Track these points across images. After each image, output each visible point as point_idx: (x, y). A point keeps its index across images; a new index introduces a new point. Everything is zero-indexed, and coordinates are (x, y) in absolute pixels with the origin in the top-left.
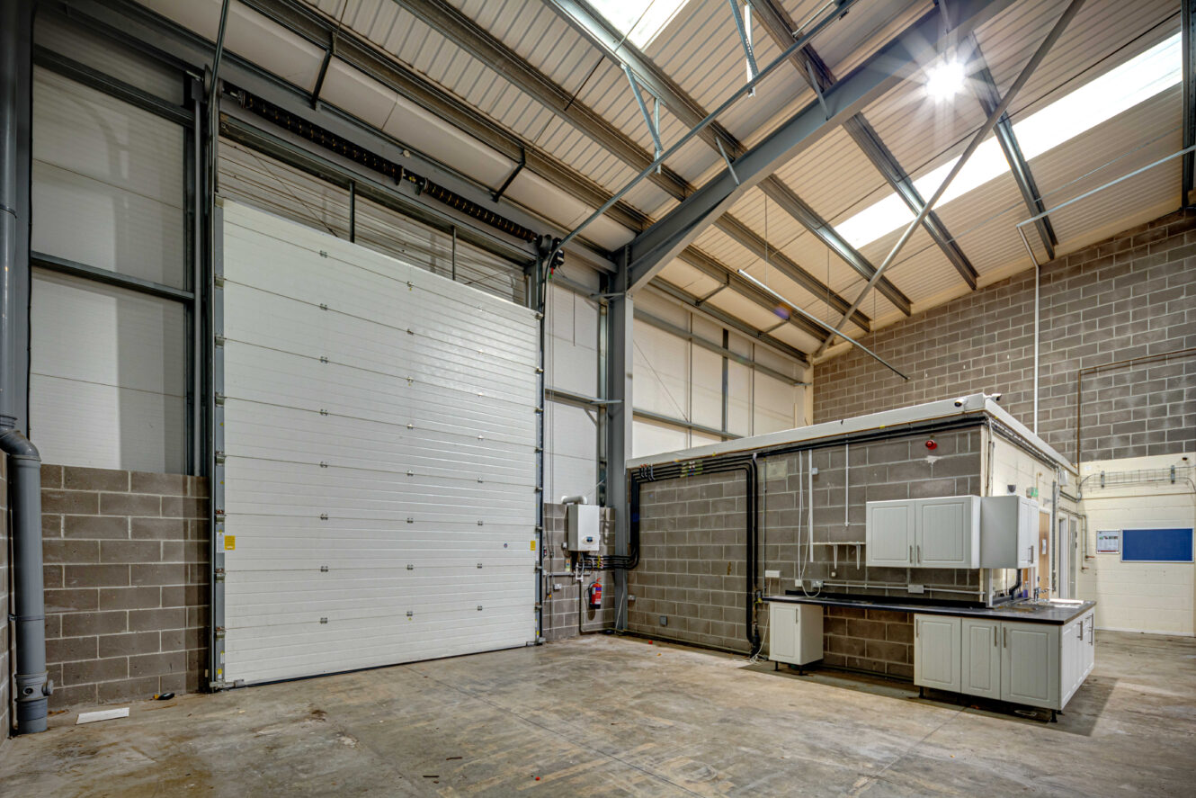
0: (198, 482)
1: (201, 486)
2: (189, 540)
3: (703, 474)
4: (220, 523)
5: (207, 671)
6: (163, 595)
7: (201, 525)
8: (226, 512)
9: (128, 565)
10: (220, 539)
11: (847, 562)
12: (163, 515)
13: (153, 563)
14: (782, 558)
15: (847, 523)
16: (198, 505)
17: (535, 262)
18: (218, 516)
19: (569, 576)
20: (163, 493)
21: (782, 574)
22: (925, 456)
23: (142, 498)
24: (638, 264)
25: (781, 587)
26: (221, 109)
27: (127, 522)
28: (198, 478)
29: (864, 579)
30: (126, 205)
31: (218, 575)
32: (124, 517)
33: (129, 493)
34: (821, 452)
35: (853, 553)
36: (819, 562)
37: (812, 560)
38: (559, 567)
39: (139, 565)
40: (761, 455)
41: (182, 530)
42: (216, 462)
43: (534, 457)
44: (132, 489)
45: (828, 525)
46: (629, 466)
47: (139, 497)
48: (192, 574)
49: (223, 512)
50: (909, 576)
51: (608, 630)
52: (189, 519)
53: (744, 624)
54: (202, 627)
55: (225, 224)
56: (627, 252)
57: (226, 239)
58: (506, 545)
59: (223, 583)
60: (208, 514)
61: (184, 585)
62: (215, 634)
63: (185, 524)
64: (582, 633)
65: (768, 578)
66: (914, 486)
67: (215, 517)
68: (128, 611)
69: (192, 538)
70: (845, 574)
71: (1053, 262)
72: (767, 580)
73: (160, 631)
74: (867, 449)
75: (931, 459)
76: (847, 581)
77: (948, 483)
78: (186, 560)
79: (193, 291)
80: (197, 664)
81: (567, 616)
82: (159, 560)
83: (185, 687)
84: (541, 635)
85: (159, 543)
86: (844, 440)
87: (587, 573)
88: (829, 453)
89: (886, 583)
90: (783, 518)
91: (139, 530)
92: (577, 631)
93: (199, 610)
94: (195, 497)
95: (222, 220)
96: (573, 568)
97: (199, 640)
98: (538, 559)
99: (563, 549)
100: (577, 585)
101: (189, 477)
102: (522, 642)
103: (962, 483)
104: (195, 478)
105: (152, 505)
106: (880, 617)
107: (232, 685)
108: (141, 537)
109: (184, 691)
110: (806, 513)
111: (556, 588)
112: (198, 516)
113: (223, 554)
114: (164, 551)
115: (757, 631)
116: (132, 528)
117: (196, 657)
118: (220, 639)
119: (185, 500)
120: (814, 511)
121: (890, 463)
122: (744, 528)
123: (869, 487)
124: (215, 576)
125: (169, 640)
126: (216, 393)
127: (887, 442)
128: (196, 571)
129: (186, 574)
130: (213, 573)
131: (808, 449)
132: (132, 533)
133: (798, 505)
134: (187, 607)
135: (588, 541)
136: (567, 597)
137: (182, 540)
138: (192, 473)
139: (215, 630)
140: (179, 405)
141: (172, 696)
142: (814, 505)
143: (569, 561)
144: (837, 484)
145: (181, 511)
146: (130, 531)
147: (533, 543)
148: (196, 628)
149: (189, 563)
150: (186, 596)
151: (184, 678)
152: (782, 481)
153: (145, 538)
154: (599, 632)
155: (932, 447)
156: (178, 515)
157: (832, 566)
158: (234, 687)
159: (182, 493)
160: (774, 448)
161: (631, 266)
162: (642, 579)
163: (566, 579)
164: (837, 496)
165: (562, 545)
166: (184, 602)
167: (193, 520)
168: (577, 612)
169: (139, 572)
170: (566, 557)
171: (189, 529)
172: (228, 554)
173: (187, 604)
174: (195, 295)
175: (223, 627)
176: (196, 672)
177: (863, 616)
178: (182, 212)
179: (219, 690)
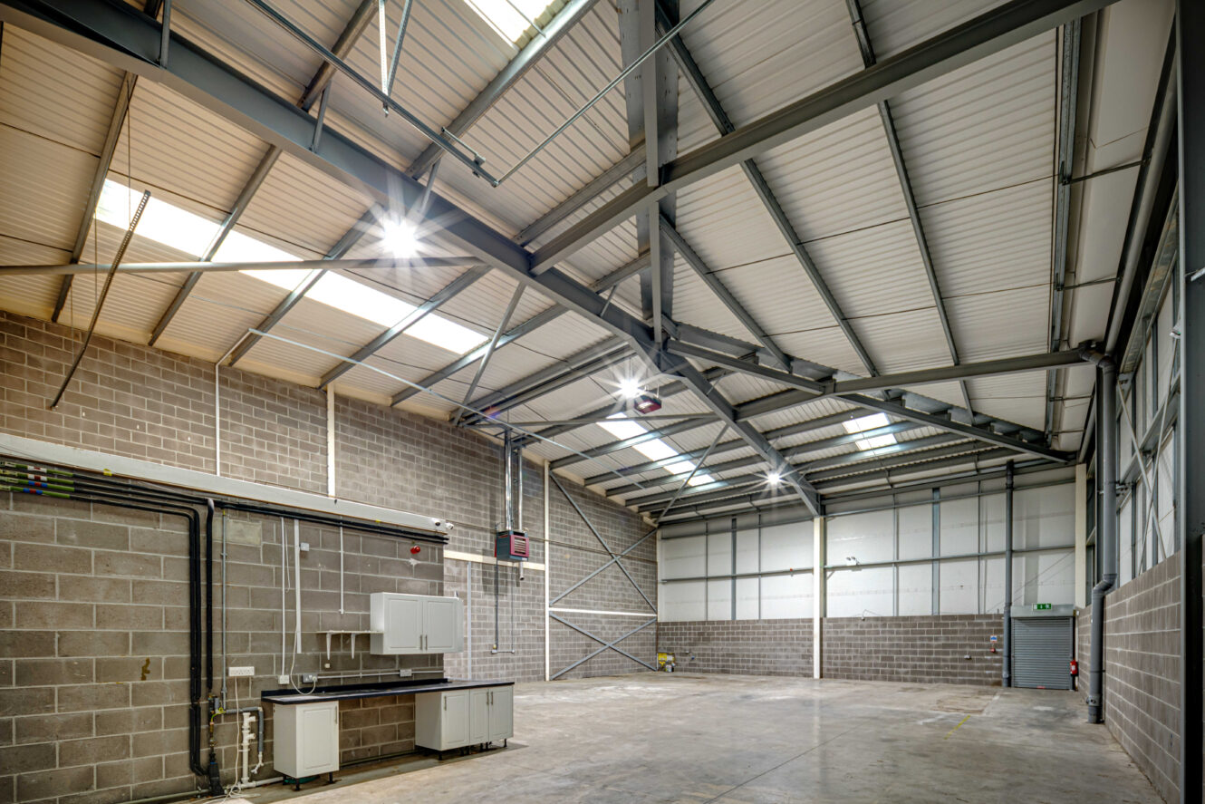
3: (72, 498)
11: (342, 652)
14: (253, 650)
15: (342, 611)
21: (257, 671)
22: (409, 558)
25: (254, 688)
29: (358, 668)
34: (312, 528)
35: (348, 642)
36: (308, 653)
37: (299, 651)
40: (220, 505)
45: (320, 611)
50: (397, 661)
53: (185, 752)
65: (233, 679)
66: (401, 582)
70: (339, 665)
71: (230, 368)
72: (231, 683)
74: (361, 537)
75: (413, 562)
76: (341, 672)
77: (424, 584)
86: (339, 521)
88: (320, 531)
89: (380, 670)
90: (255, 598)
103: (433, 585)
106: (374, 703)
110: (291, 595)
115: (212, 756)
120: (302, 593)
121: (382, 557)
122: (184, 605)
123: (363, 577)
127: (378, 536)
131: (293, 519)
133: (279, 583)
142: (302, 586)
144: (329, 566)
152: (256, 549)
155: (415, 551)
157: (324, 657)
160: (242, 502)
164: (331, 580)
177: (358, 705)
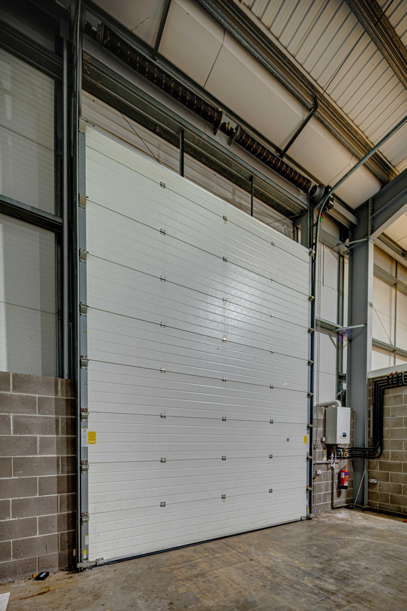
0: (67, 384)
1: (69, 388)
2: (60, 436)
4: (84, 420)
5: (74, 550)
6: (39, 484)
7: (70, 423)
8: (89, 410)
9: (10, 458)
10: (84, 434)
12: (39, 413)
13: (31, 456)
16: (67, 405)
17: (306, 211)
18: (83, 414)
19: (326, 464)
20: (39, 393)
23: (21, 397)
24: (378, 215)
26: (83, 49)
27: (10, 419)
28: (66, 380)
30: (10, 143)
31: (83, 467)
32: (7, 414)
33: (11, 393)
38: (319, 456)
39: (20, 459)
41: (54, 426)
42: (81, 365)
43: (307, 369)
44: (13, 389)
46: (370, 376)
47: (19, 396)
48: (62, 465)
49: (86, 410)
51: (350, 506)
52: (60, 417)
54: (71, 512)
55: (87, 149)
56: (370, 205)
57: (88, 163)
58: (288, 440)
59: (87, 473)
60: (74, 412)
61: (56, 475)
62: (81, 519)
63: (57, 421)
64: (333, 508)
67: (81, 415)
68: (11, 499)
69: (62, 434)
73: (37, 517)
78: (58, 453)
79: (62, 217)
80: (67, 544)
81: (324, 494)
82: (36, 453)
83: (57, 565)
84: (310, 512)
85: (35, 438)
87: (336, 461)
91: (20, 426)
92: (330, 506)
93: (68, 496)
94: (65, 398)
95: (84, 145)
96: (329, 458)
97: (68, 523)
98: (308, 451)
99: (322, 442)
100: (330, 471)
101: (60, 380)
102: (298, 517)
104: (64, 380)
105: (28, 403)
107: (94, 564)
108: (21, 433)
109: (57, 569)
111: (318, 473)
112: (67, 414)
113: (87, 448)
114: (40, 446)
116: (14, 425)
117: (66, 539)
118: (85, 524)
119: (57, 400)
124: (81, 467)
125: (45, 524)
126: (80, 303)
128: (65, 463)
129: (58, 466)
130: (79, 465)
132: (14, 429)
134: (59, 495)
135: (344, 436)
136: (324, 481)
137: (55, 436)
138: (62, 377)
139: (81, 516)
140: (52, 320)
141: (47, 575)
143: (325, 452)
145: (54, 410)
146: (12, 427)
147: (305, 437)
148: (66, 513)
149: (60, 456)
150: (58, 485)
151: (57, 557)
153: (25, 434)
154: (344, 507)
156: (51, 413)
158: (96, 566)
159: (54, 394)
161: (373, 215)
162: (383, 466)
163: (324, 465)
165: (322, 439)
166: (56, 490)
167: (63, 417)
168: (330, 492)
169: (20, 464)
170: (324, 449)
171: (60, 426)
172: (91, 448)
173: (58, 493)
174: (63, 221)
175: (87, 513)
176: (66, 551)
178: (53, 153)
179: (85, 569)
